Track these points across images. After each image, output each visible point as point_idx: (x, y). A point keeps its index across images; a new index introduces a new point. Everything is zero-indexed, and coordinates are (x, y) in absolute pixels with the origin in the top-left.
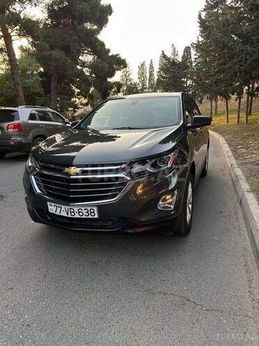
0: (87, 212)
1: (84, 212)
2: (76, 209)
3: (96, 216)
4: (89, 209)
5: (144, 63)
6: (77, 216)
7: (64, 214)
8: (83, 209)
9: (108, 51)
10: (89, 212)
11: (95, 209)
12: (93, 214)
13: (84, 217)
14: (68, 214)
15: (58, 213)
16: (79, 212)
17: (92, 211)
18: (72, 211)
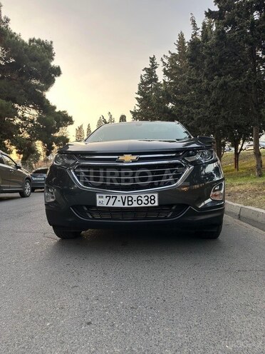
0: (147, 200)
1: (144, 200)
2: (135, 197)
3: (156, 204)
4: (149, 195)
5: (81, 126)
6: (135, 205)
7: (119, 204)
8: (143, 196)
9: (55, 108)
10: (149, 200)
11: (156, 195)
12: (153, 202)
13: (143, 205)
14: (124, 204)
15: (110, 205)
16: (138, 200)
17: (153, 198)
18: (130, 199)
